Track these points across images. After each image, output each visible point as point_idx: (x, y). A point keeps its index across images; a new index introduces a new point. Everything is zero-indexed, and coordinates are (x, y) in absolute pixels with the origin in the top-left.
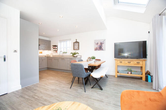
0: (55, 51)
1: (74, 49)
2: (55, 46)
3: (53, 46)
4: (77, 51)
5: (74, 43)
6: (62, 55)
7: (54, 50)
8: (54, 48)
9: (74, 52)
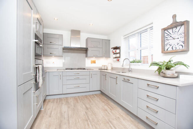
0: (116, 58)
1: (164, 52)
2: (116, 48)
3: (113, 49)
4: (176, 58)
5: (165, 29)
6: (128, 67)
7: (114, 56)
8: (115, 52)
9: (164, 59)
